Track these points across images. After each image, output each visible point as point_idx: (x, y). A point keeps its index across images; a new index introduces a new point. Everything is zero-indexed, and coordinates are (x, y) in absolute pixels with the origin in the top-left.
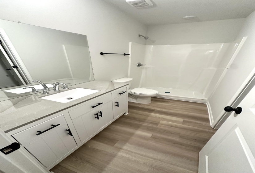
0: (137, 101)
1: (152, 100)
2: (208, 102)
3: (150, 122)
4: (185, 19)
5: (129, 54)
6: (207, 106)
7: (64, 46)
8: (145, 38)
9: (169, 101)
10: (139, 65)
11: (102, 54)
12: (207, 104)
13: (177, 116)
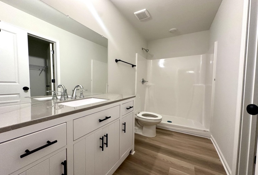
0: (143, 133)
1: (157, 132)
2: (211, 135)
3: (159, 169)
4: (171, 32)
5: (135, 66)
6: (212, 143)
7: (92, 60)
8: (146, 51)
9: (173, 133)
10: (143, 82)
11: (117, 61)
12: (211, 138)
13: (186, 159)
